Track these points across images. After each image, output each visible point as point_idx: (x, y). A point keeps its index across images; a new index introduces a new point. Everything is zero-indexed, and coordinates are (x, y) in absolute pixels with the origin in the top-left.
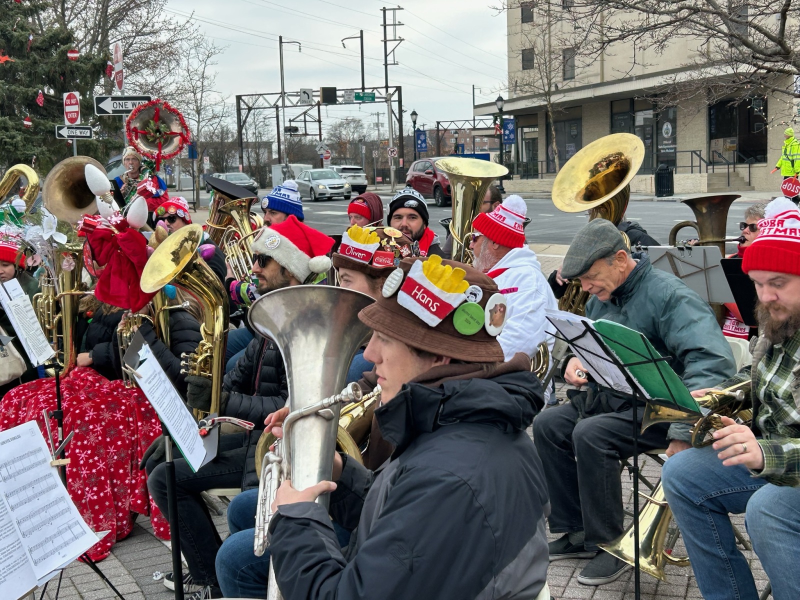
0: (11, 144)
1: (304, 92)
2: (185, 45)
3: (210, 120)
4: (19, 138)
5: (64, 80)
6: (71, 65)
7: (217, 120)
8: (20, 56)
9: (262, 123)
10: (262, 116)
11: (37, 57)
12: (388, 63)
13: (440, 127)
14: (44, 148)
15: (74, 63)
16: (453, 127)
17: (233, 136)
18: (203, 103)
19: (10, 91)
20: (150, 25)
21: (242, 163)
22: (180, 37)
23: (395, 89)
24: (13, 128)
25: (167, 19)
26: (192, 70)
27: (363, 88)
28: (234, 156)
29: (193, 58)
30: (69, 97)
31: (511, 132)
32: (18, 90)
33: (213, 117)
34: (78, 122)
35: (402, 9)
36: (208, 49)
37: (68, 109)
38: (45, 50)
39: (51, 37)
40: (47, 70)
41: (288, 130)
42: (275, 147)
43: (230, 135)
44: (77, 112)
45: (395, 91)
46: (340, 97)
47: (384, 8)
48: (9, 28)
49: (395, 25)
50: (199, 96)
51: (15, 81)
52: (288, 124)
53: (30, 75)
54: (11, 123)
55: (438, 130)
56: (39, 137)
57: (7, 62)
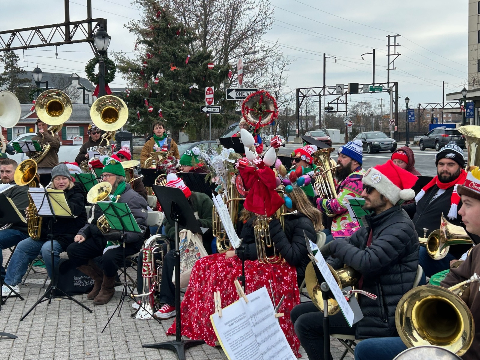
0: (175, 116)
1: (339, 86)
2: (271, 60)
3: (283, 103)
4: (179, 113)
5: (205, 80)
6: (209, 71)
7: (287, 103)
8: (182, 67)
9: (311, 105)
10: (311, 101)
11: (191, 67)
12: (390, 68)
13: (421, 107)
14: (192, 118)
15: (211, 71)
16: (429, 107)
17: (293, 112)
18: (280, 93)
19: (176, 86)
20: (253, 48)
21: (298, 128)
22: (269, 55)
23: (393, 84)
24: (176, 107)
25: (263, 44)
26: (274, 74)
27: (374, 84)
28: (293, 124)
29: (276, 67)
30: (208, 90)
31: (471, 111)
32: (180, 86)
33: (285, 101)
34: (213, 104)
35: (400, 36)
36: (284, 61)
37: (208, 96)
38: (195, 63)
39: (199, 56)
40: (196, 74)
41: (326, 109)
42: (317, 118)
43: (291, 112)
44: (212, 98)
45: (394, 85)
46: (360, 89)
47: (389, 35)
48: (177, 51)
49: (395, 45)
50: (277, 89)
51: (178, 81)
52: (327, 105)
53: (186, 77)
54: (175, 104)
55: (419, 109)
56: (190, 112)
57: (175, 70)
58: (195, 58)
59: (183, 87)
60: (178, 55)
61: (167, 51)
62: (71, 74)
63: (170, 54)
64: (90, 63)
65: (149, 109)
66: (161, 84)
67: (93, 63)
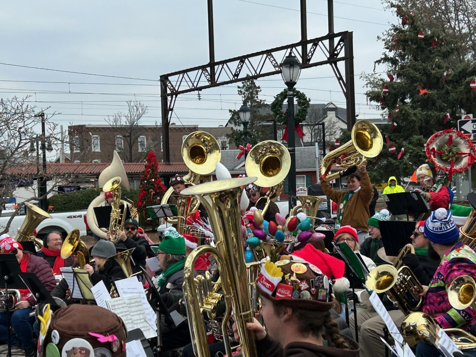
8: (436, 88)
11: (450, 88)
19: (427, 116)
32: (433, 114)
38: (457, 82)
48: (429, 68)
57: (425, 94)
58: (455, 75)
59: (436, 117)
60: (431, 73)
61: (415, 69)
62: (326, 103)
63: (420, 73)
64: (277, 99)
65: (390, 149)
66: (404, 115)
67: (280, 99)
